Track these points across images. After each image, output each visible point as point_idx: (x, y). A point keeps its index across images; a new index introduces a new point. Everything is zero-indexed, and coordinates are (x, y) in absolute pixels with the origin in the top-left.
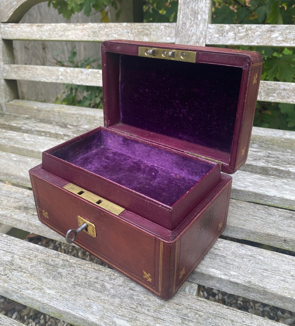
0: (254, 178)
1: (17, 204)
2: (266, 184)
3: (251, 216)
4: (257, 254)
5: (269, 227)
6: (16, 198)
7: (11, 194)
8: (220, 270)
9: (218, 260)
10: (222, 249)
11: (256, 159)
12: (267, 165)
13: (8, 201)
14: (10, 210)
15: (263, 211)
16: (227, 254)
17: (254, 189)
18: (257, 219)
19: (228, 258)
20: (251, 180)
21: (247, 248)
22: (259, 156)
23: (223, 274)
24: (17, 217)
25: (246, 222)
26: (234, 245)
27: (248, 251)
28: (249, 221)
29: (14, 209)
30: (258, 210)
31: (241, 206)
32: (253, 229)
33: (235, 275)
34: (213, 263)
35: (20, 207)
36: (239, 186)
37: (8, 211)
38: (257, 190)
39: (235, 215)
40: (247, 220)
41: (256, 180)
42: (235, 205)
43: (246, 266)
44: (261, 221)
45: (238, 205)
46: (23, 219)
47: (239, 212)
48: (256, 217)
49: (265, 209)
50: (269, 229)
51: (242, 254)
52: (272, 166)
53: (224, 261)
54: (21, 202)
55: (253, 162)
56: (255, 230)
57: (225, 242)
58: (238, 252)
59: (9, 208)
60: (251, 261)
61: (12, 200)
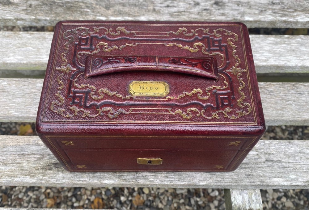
0: (270, 43)
1: (42, 162)
2: (284, 49)
3: (285, 101)
4: (304, 148)
5: (304, 111)
6: (34, 154)
7: (22, 149)
8: (281, 177)
9: (276, 167)
10: (274, 152)
11: (262, 11)
12: (275, 19)
13: (28, 161)
14: (40, 175)
15: (292, 91)
16: (280, 158)
17: (275, 61)
18: (290, 104)
19: (283, 162)
20: (269, 48)
21: (295, 144)
22: (263, 6)
23: (285, 181)
24: (55, 181)
25: (284, 111)
26: (283, 145)
27: (297, 148)
28: (285, 108)
29: (44, 171)
30: (288, 90)
31: (272, 90)
32: (292, 118)
33: (295, 178)
34: (273, 171)
35: (48, 165)
36: (260, 60)
37: (39, 176)
38: (278, 61)
39: (270, 105)
40: (283, 108)
41: (273, 46)
42: (266, 91)
43: (300, 165)
44: (295, 105)
45: (268, 89)
46: (64, 181)
47: (273, 100)
48: (290, 102)
49: (293, 87)
50: (305, 114)
51: (293, 152)
52: (280, 19)
53: (281, 166)
54: (44, 157)
55: (260, 17)
56: (294, 118)
57: (274, 143)
58: (289, 151)
59: (37, 171)
60: (302, 159)
61: (32, 158)
